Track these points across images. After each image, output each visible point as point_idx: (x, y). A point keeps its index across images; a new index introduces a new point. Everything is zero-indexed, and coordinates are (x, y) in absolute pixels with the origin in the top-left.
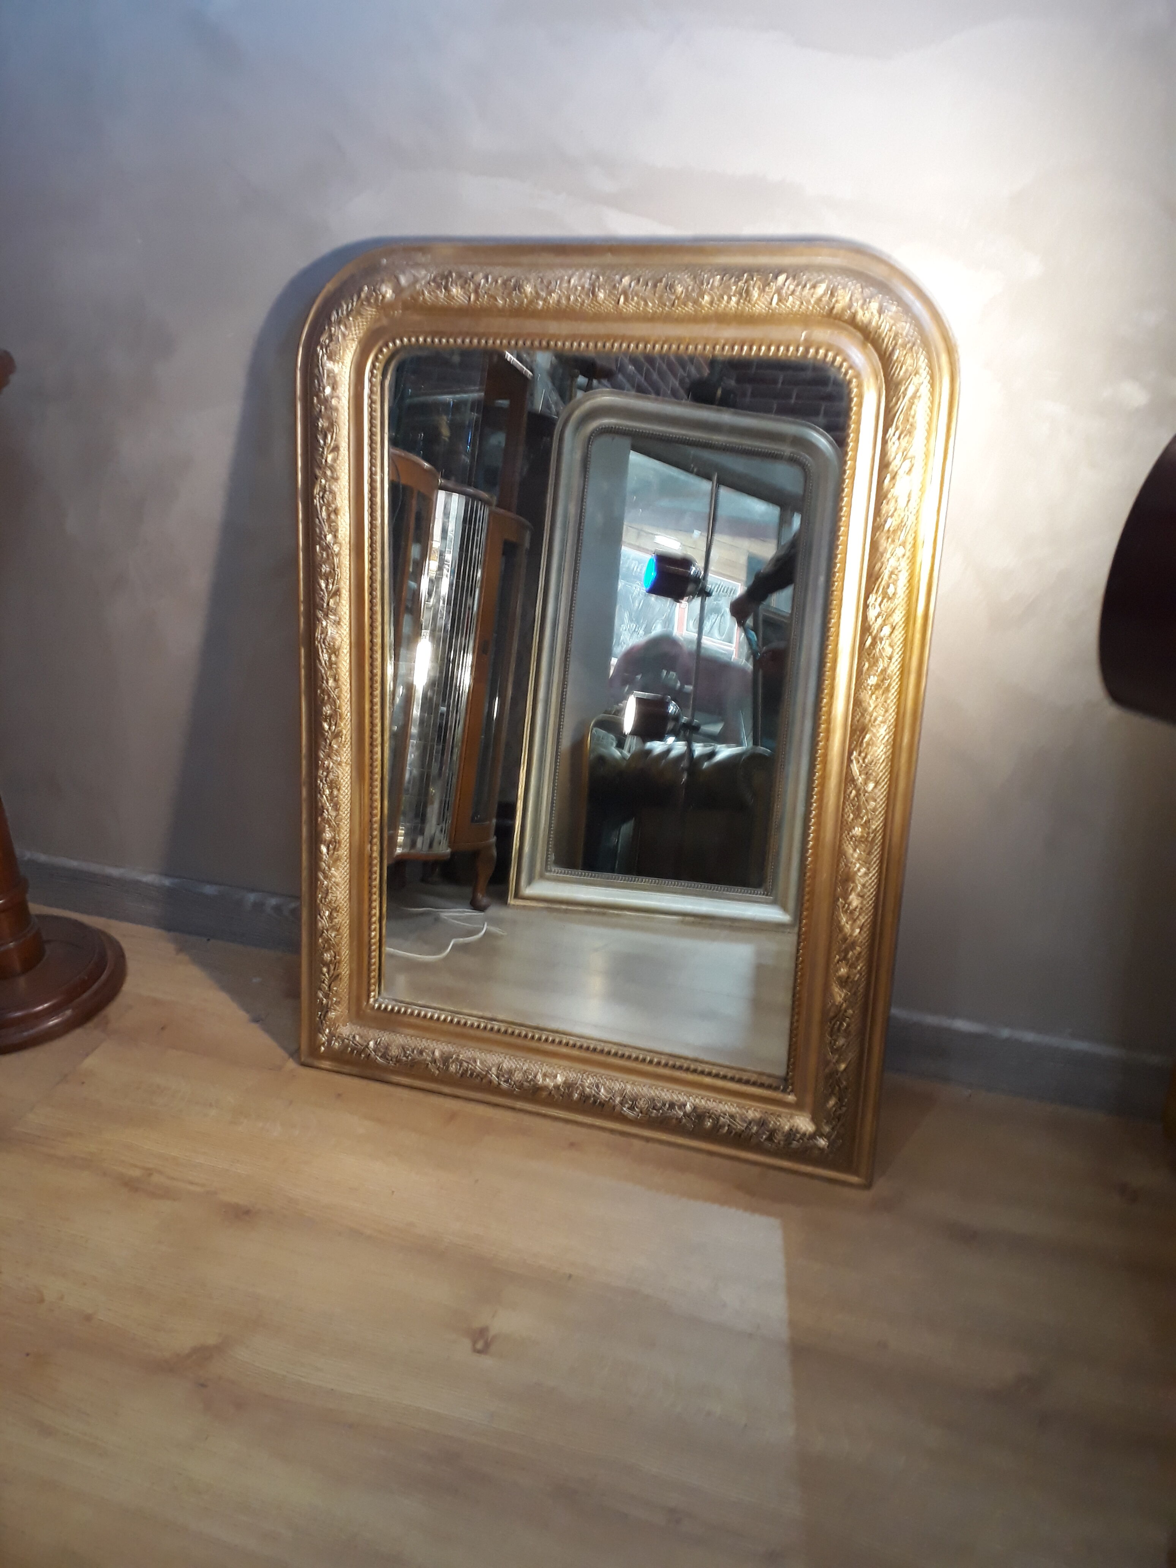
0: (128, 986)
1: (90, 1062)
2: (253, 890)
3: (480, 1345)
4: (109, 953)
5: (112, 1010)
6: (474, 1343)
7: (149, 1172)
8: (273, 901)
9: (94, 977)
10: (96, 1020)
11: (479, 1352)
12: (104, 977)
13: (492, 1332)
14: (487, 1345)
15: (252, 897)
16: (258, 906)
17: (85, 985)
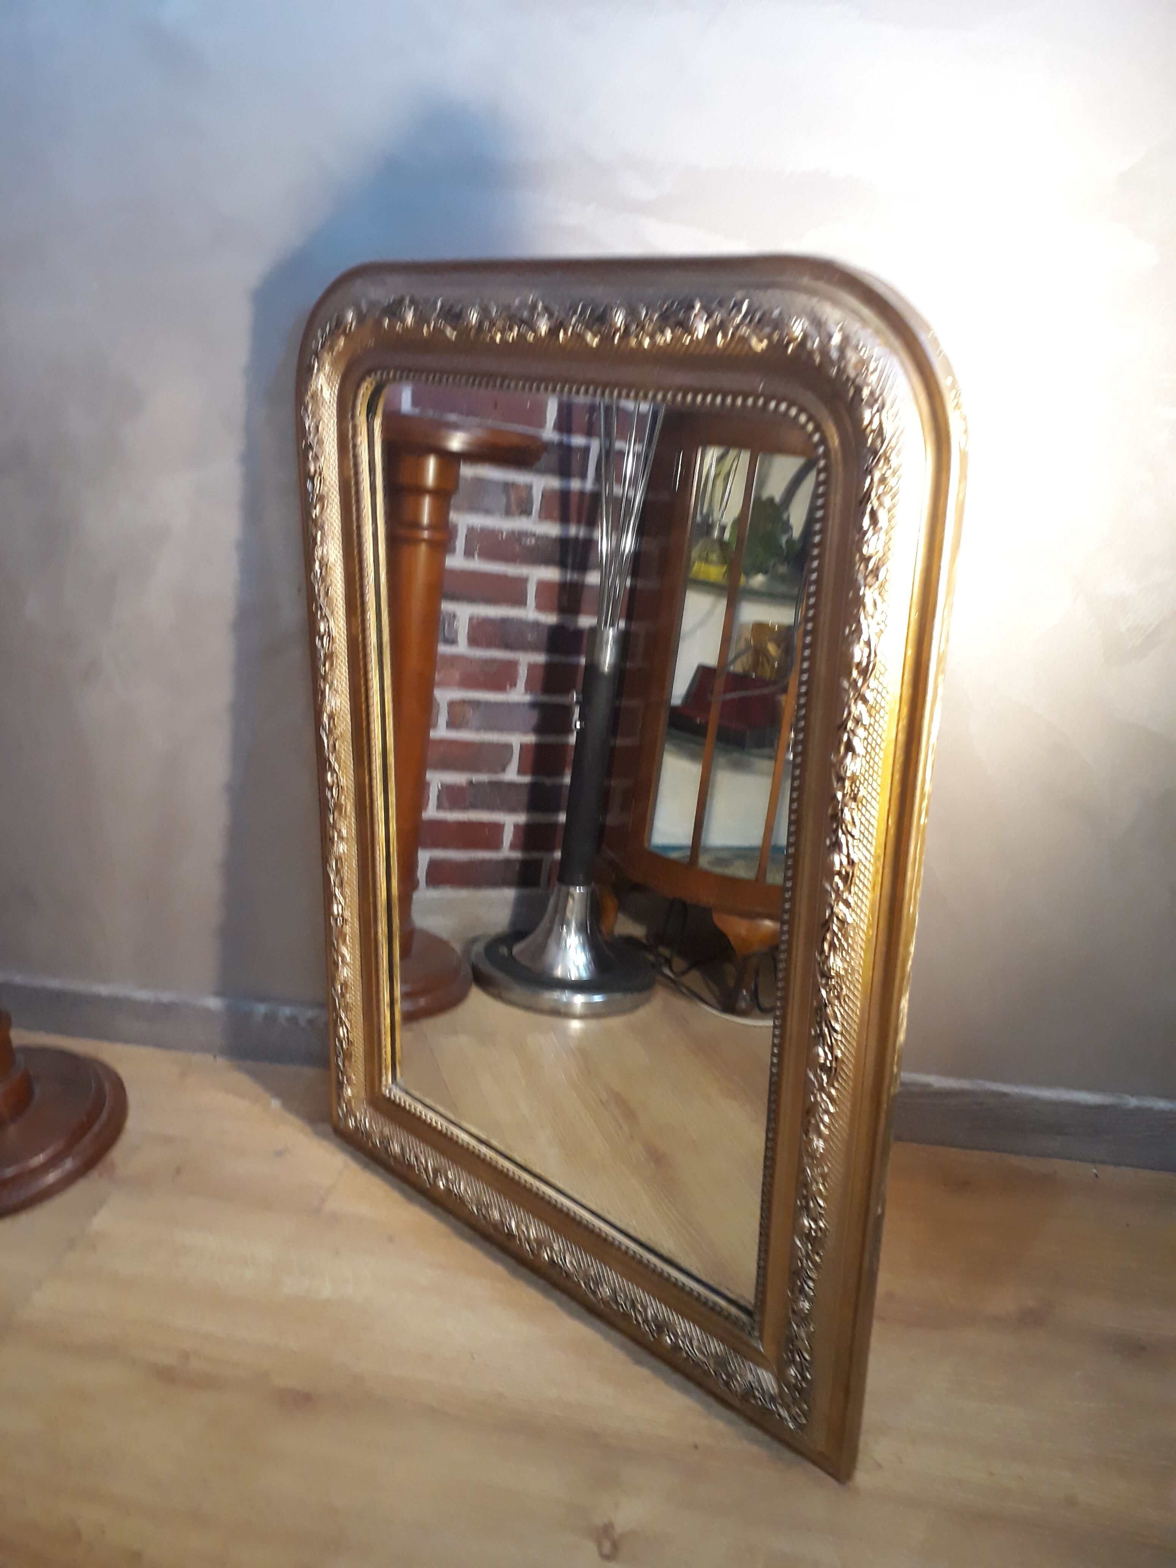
0: (132, 1123)
1: (101, 1221)
2: (262, 999)
3: (607, 1548)
4: (107, 1087)
5: (117, 1154)
6: (600, 1545)
7: (186, 1356)
8: (287, 1011)
9: (92, 1118)
10: (100, 1167)
11: (606, 1557)
12: (104, 1115)
13: (619, 1530)
14: (615, 1546)
15: (261, 1009)
16: (270, 1018)
17: (84, 1128)
